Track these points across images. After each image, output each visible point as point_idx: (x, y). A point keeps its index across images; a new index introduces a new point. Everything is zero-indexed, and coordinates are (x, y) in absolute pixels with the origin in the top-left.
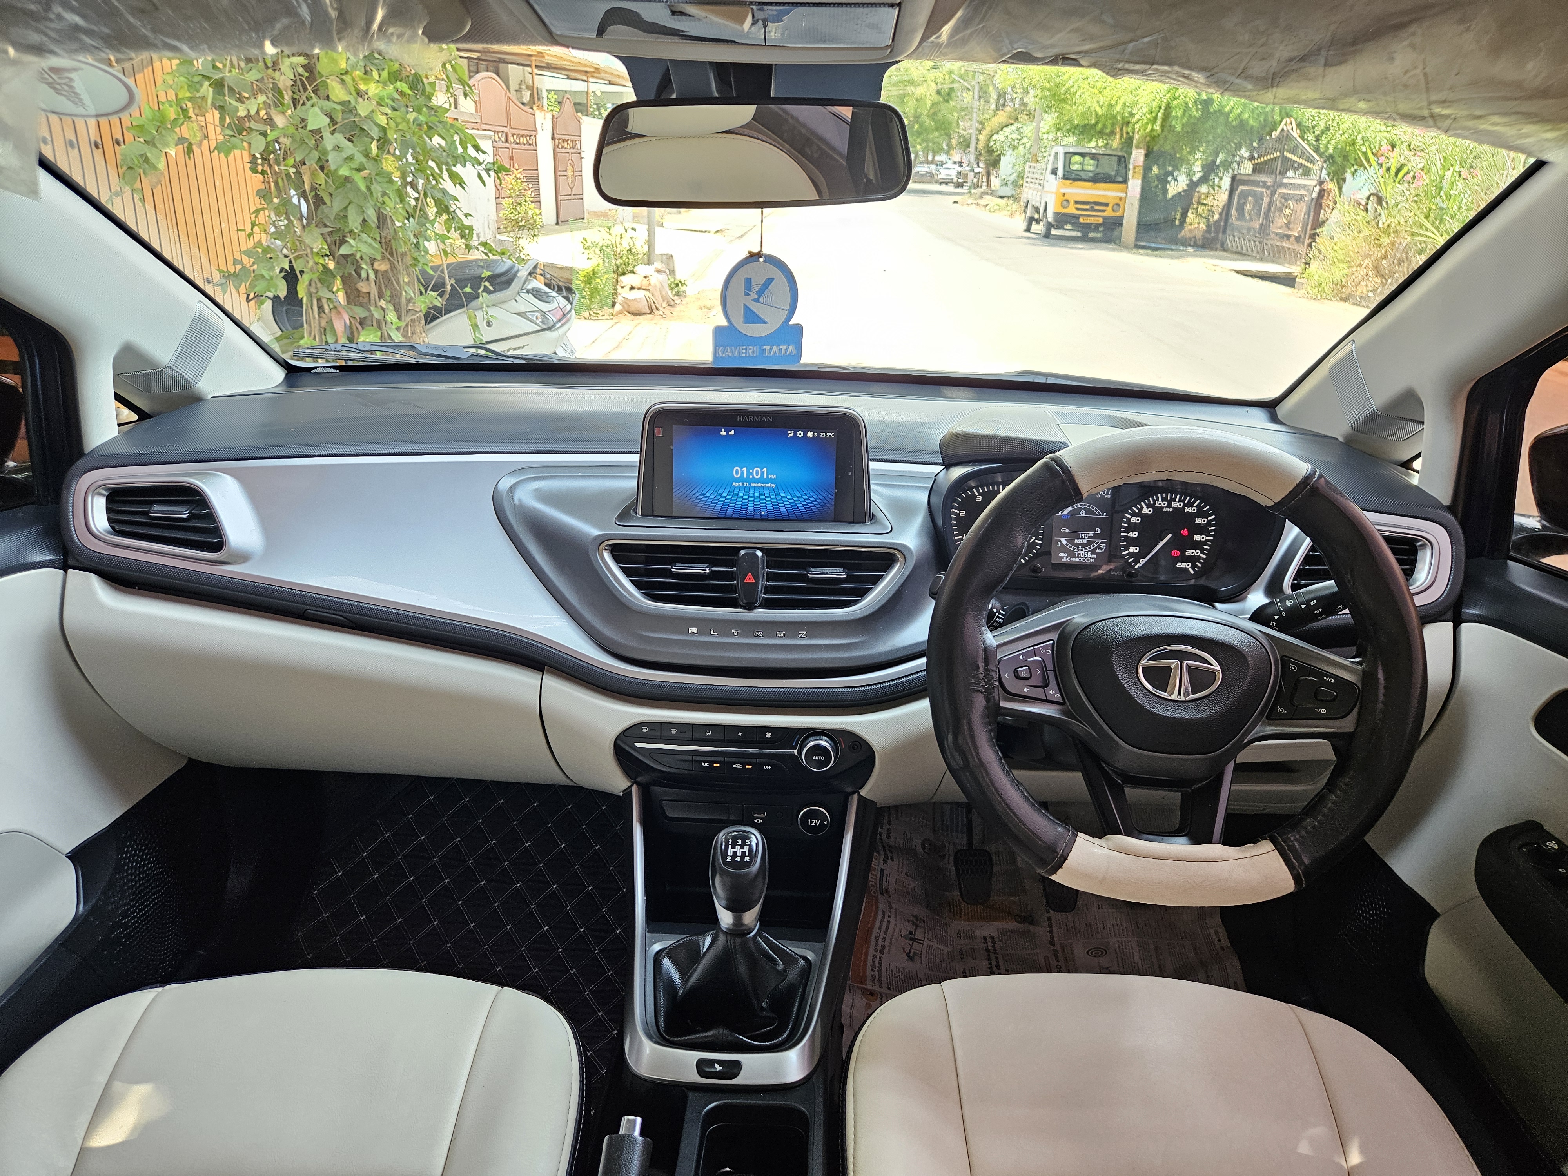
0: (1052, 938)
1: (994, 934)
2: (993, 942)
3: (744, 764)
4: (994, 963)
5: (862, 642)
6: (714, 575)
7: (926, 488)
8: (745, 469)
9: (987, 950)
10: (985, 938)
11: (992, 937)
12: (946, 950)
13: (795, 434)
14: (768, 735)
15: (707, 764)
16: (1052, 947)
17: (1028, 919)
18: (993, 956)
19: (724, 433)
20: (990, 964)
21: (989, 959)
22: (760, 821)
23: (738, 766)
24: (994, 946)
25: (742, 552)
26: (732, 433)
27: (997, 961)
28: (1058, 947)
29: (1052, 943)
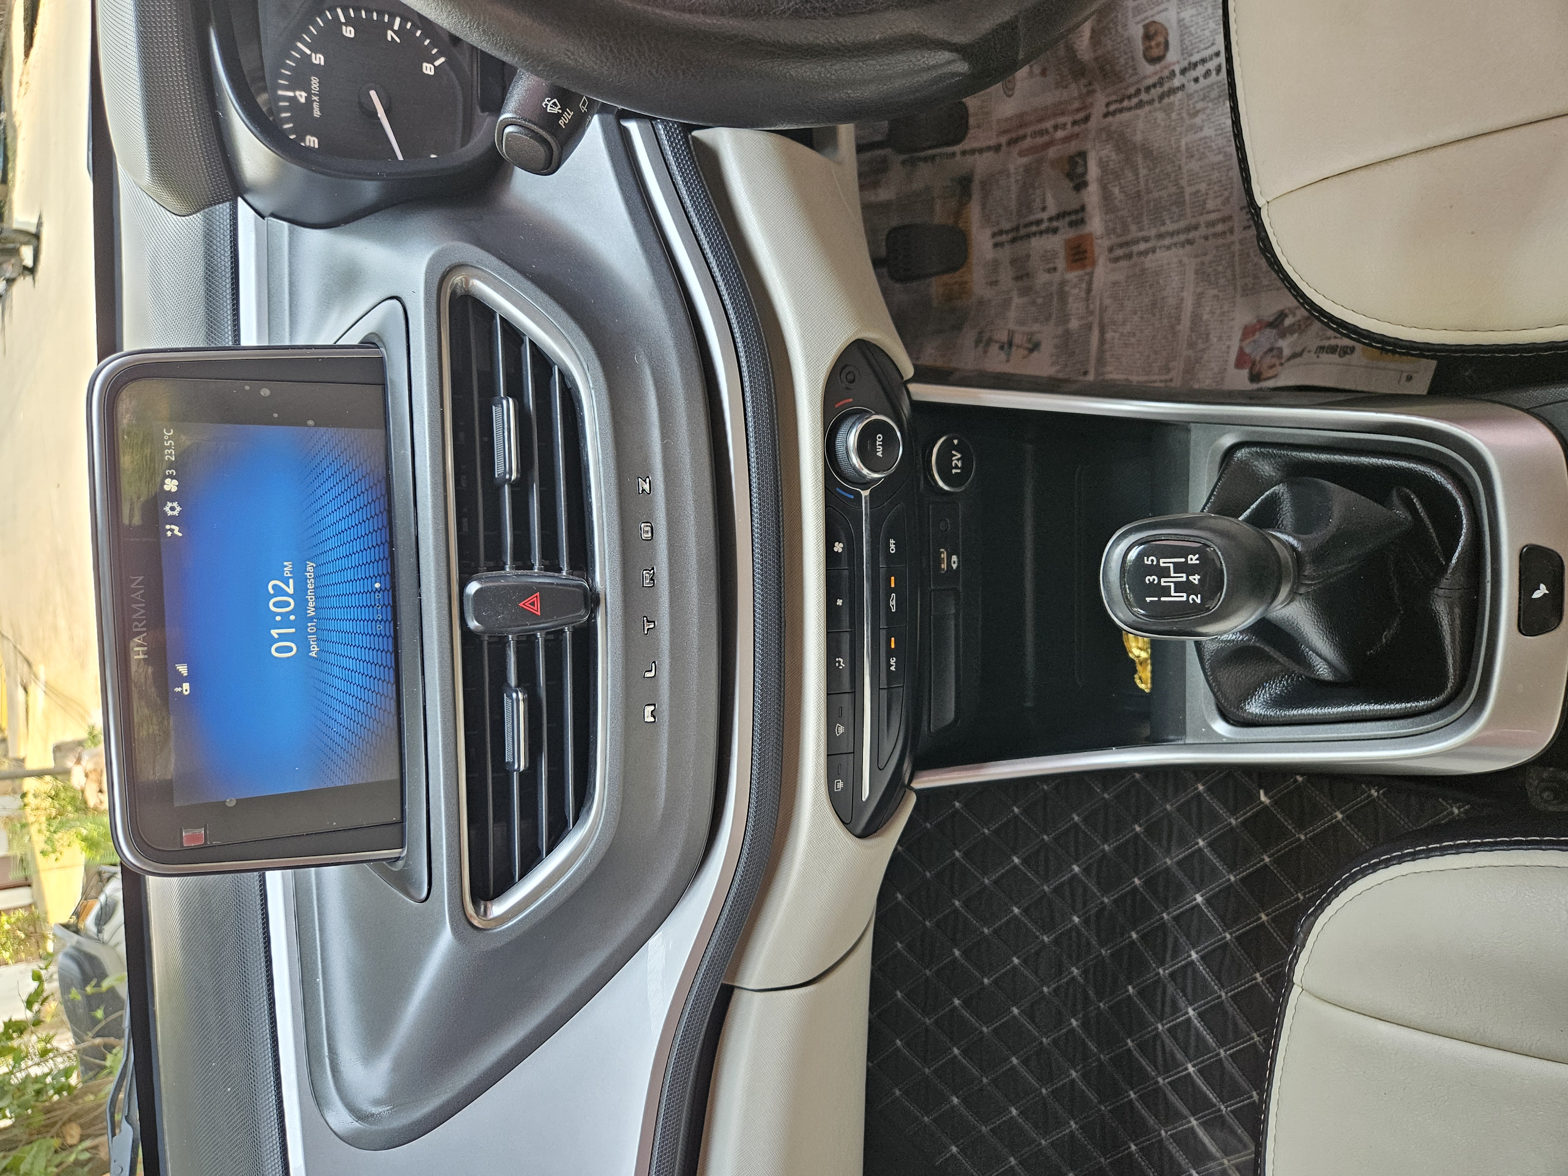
0: (989, 148)
1: (988, 232)
2: (1001, 232)
3: (889, 591)
4: (1034, 228)
5: (650, 362)
6: (527, 679)
7: (291, 232)
8: (274, 633)
9: (1014, 240)
10: (996, 245)
11: (994, 235)
12: (1017, 301)
13: (173, 520)
14: (838, 547)
15: (893, 661)
16: (1004, 148)
17: (964, 184)
18: (1023, 231)
19: (186, 686)
20: (1035, 234)
21: (1028, 236)
22: (954, 558)
23: (893, 603)
24: (1007, 232)
25: (473, 624)
26: (183, 669)
27: (1031, 224)
28: (1003, 140)
29: (997, 148)
